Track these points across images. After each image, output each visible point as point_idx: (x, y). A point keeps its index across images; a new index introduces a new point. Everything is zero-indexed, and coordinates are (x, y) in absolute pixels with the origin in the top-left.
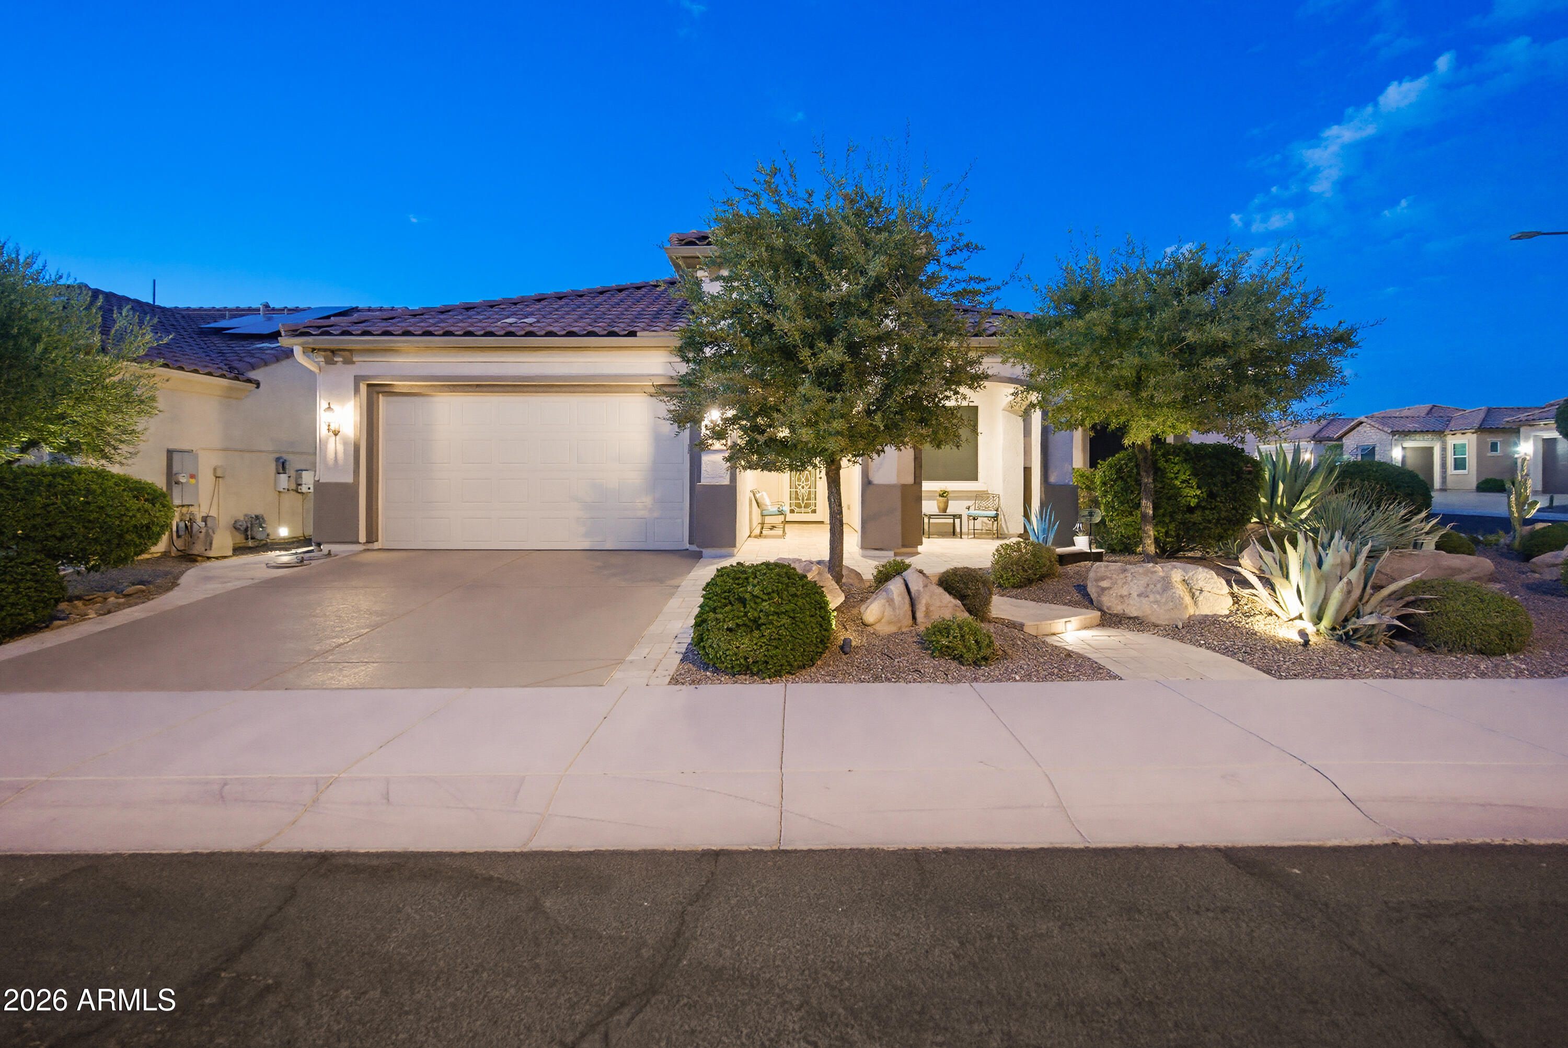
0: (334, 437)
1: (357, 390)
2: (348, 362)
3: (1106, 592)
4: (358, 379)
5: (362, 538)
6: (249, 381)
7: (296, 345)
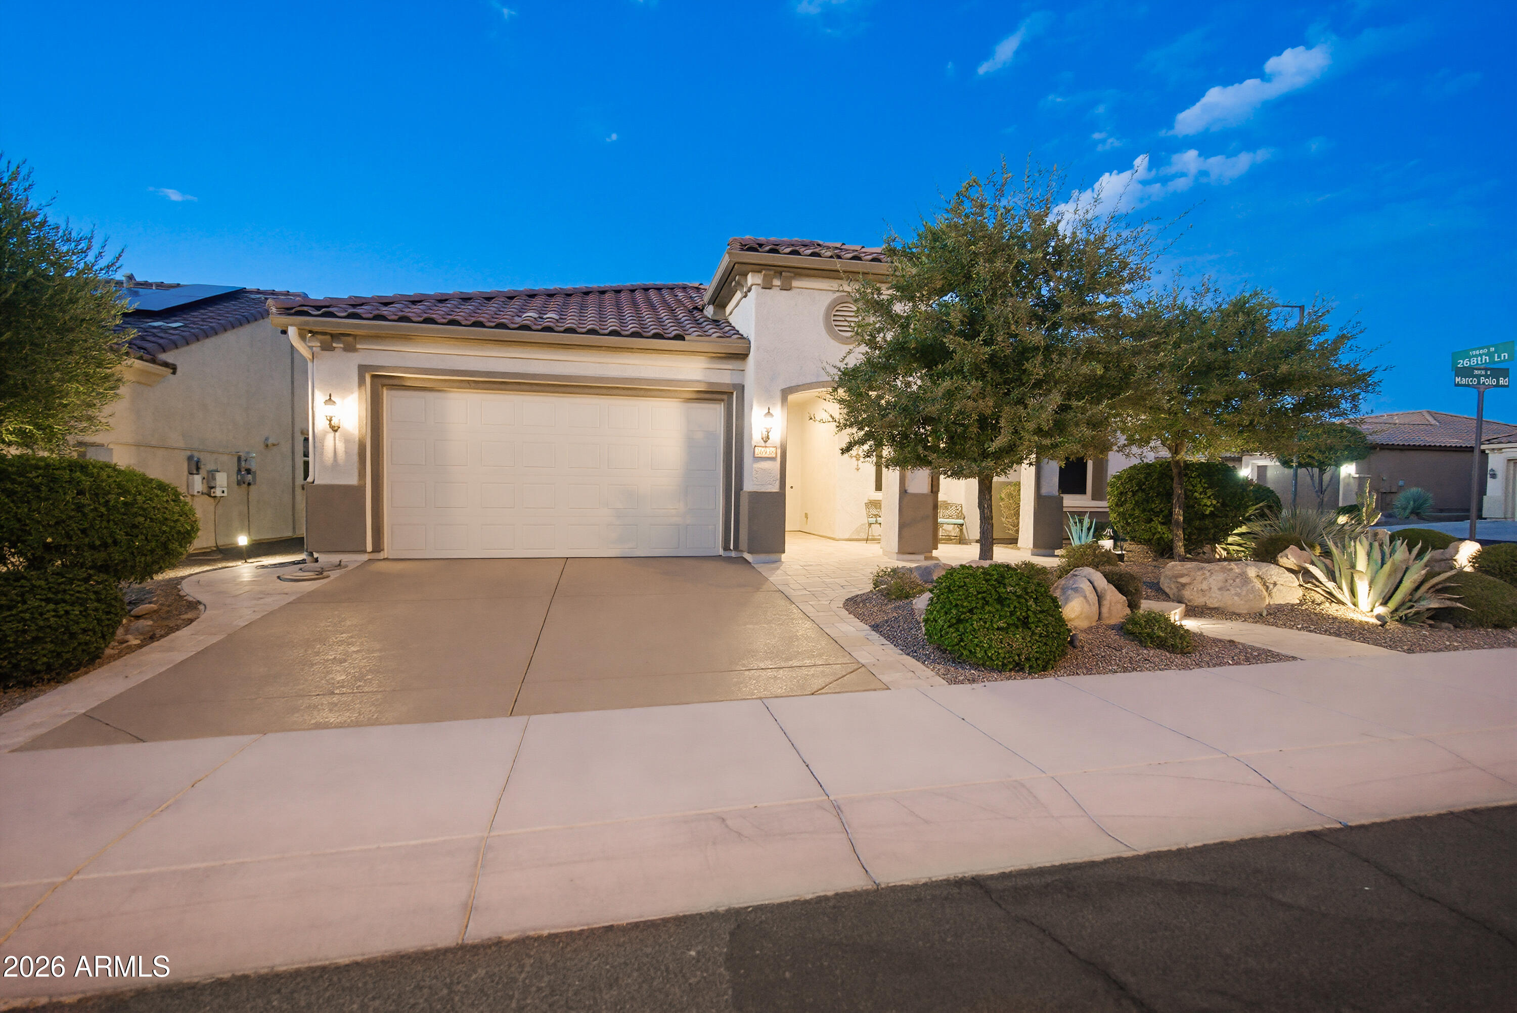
0: (332, 434)
1: (362, 382)
2: (350, 349)
3: (1187, 587)
4: (363, 369)
5: (369, 548)
6: (166, 365)
7: (292, 325)
